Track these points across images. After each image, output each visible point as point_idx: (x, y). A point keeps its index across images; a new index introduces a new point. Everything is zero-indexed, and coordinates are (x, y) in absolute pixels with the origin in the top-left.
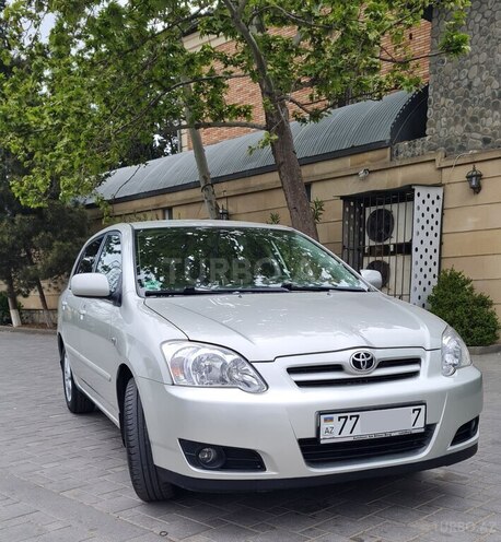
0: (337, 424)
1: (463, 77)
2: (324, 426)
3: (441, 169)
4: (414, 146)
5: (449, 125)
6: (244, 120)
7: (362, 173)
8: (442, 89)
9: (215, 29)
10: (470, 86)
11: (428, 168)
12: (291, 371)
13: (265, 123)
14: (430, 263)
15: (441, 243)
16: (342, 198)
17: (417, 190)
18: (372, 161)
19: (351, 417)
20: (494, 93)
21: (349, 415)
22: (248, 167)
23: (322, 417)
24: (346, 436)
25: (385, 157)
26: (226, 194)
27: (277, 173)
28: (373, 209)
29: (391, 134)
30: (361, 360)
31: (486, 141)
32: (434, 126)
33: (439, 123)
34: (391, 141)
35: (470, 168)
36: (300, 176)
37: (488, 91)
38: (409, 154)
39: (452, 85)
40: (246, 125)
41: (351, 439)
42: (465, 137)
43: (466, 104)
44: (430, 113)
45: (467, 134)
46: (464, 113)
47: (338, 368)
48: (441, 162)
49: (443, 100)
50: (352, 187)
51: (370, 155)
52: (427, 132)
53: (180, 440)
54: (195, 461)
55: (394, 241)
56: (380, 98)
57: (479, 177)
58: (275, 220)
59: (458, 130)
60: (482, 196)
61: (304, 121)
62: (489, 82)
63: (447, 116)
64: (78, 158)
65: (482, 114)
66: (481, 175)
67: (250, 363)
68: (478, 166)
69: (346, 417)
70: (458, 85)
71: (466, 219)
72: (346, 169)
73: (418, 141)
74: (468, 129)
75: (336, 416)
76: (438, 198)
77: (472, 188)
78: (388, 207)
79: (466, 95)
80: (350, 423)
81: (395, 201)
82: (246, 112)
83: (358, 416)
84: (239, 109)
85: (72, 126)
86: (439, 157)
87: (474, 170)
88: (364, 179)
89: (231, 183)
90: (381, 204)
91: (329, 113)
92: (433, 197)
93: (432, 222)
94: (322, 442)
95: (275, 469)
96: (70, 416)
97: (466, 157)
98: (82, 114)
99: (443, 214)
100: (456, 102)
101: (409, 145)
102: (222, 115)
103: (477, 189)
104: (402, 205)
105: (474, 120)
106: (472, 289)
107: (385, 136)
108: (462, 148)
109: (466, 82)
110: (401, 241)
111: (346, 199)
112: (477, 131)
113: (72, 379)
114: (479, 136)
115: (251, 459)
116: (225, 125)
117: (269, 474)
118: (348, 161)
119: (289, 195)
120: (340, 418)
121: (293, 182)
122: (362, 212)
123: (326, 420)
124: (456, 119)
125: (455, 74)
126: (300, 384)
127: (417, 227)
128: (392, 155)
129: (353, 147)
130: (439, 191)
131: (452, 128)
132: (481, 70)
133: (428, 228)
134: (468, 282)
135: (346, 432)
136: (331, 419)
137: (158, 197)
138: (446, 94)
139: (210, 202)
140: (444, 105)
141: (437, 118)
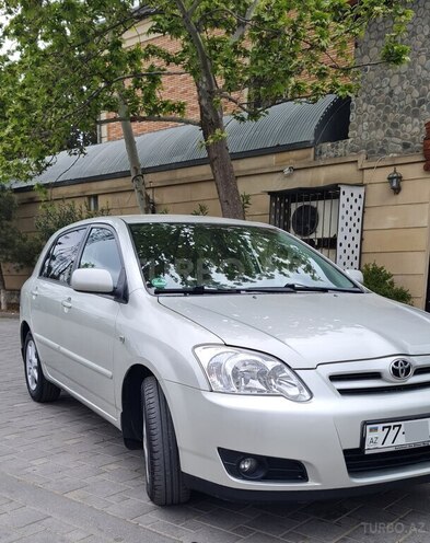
0: (381, 434)
1: (384, 85)
2: (370, 436)
3: (362, 170)
4: (337, 148)
5: (370, 129)
6: (178, 116)
7: (287, 171)
8: (364, 96)
9: (161, 27)
10: (391, 93)
11: (350, 169)
12: (334, 378)
13: (199, 119)
14: (352, 257)
15: (362, 239)
16: (269, 193)
17: (343, 188)
18: (296, 159)
19: (395, 426)
20: (414, 102)
21: (392, 424)
22: (175, 160)
23: (368, 427)
24: (389, 446)
25: (309, 156)
26: (152, 185)
27: (208, 167)
28: (300, 204)
29: (315, 135)
30: (399, 367)
31: (406, 146)
32: (356, 129)
33: (361, 127)
34: (315, 141)
35: (391, 170)
36: (232, 172)
37: (408, 100)
38: (332, 154)
39: (374, 92)
40: (180, 121)
41: (393, 449)
42: (385, 141)
43: (387, 110)
44: (353, 117)
45: (388, 139)
46: (385, 118)
47: (376, 375)
48: (362, 162)
49: (365, 105)
50: (277, 184)
51: (294, 154)
52: (349, 135)
53: (219, 449)
54: (235, 471)
55: (319, 236)
56: (315, 101)
57: (400, 178)
58: (203, 211)
59: (380, 134)
60: (401, 197)
61: (242, 119)
62: (409, 91)
63: (368, 121)
64: (19, 143)
65: (402, 121)
66: (401, 177)
67: (293, 370)
68: (398, 169)
69: (390, 427)
70: (380, 92)
71: (387, 218)
72: (270, 166)
73: (341, 143)
74: (389, 134)
75: (380, 426)
76: (360, 197)
77: (393, 188)
78: (314, 204)
79: (388, 102)
80: (393, 433)
81: (321, 198)
82: (180, 108)
83: (400, 426)
84: (173, 105)
85: (16, 111)
86: (361, 158)
87: (395, 172)
88: (289, 176)
89: (157, 174)
90: (307, 200)
91: (267, 113)
92: (356, 196)
93: (355, 219)
94: (367, 452)
95: (318, 480)
96: (35, 405)
97: (387, 159)
98: (26, 101)
99: (364, 212)
100: (378, 108)
101: (332, 146)
102: (156, 110)
103: (397, 190)
104: (328, 202)
105: (394, 125)
106: (392, 283)
107: (309, 136)
108: (383, 151)
109: (387, 90)
110: (326, 236)
111: (273, 194)
112: (397, 136)
113: (39, 368)
114: (399, 141)
115: (295, 470)
116: (159, 119)
117: (311, 485)
118: (273, 159)
119: (221, 189)
120: (384, 428)
121: (225, 176)
122: (287, 207)
123: (371, 430)
124: (378, 124)
125: (377, 81)
126: (343, 392)
127: (342, 224)
128: (315, 155)
129: (278, 145)
130: (361, 191)
131: (374, 132)
132: (402, 79)
133: (351, 224)
134: (389, 276)
135: (389, 442)
136: (376, 429)
137: (84, 185)
138: (368, 100)
139: (140, 192)
140: (366, 111)
141: (360, 122)
